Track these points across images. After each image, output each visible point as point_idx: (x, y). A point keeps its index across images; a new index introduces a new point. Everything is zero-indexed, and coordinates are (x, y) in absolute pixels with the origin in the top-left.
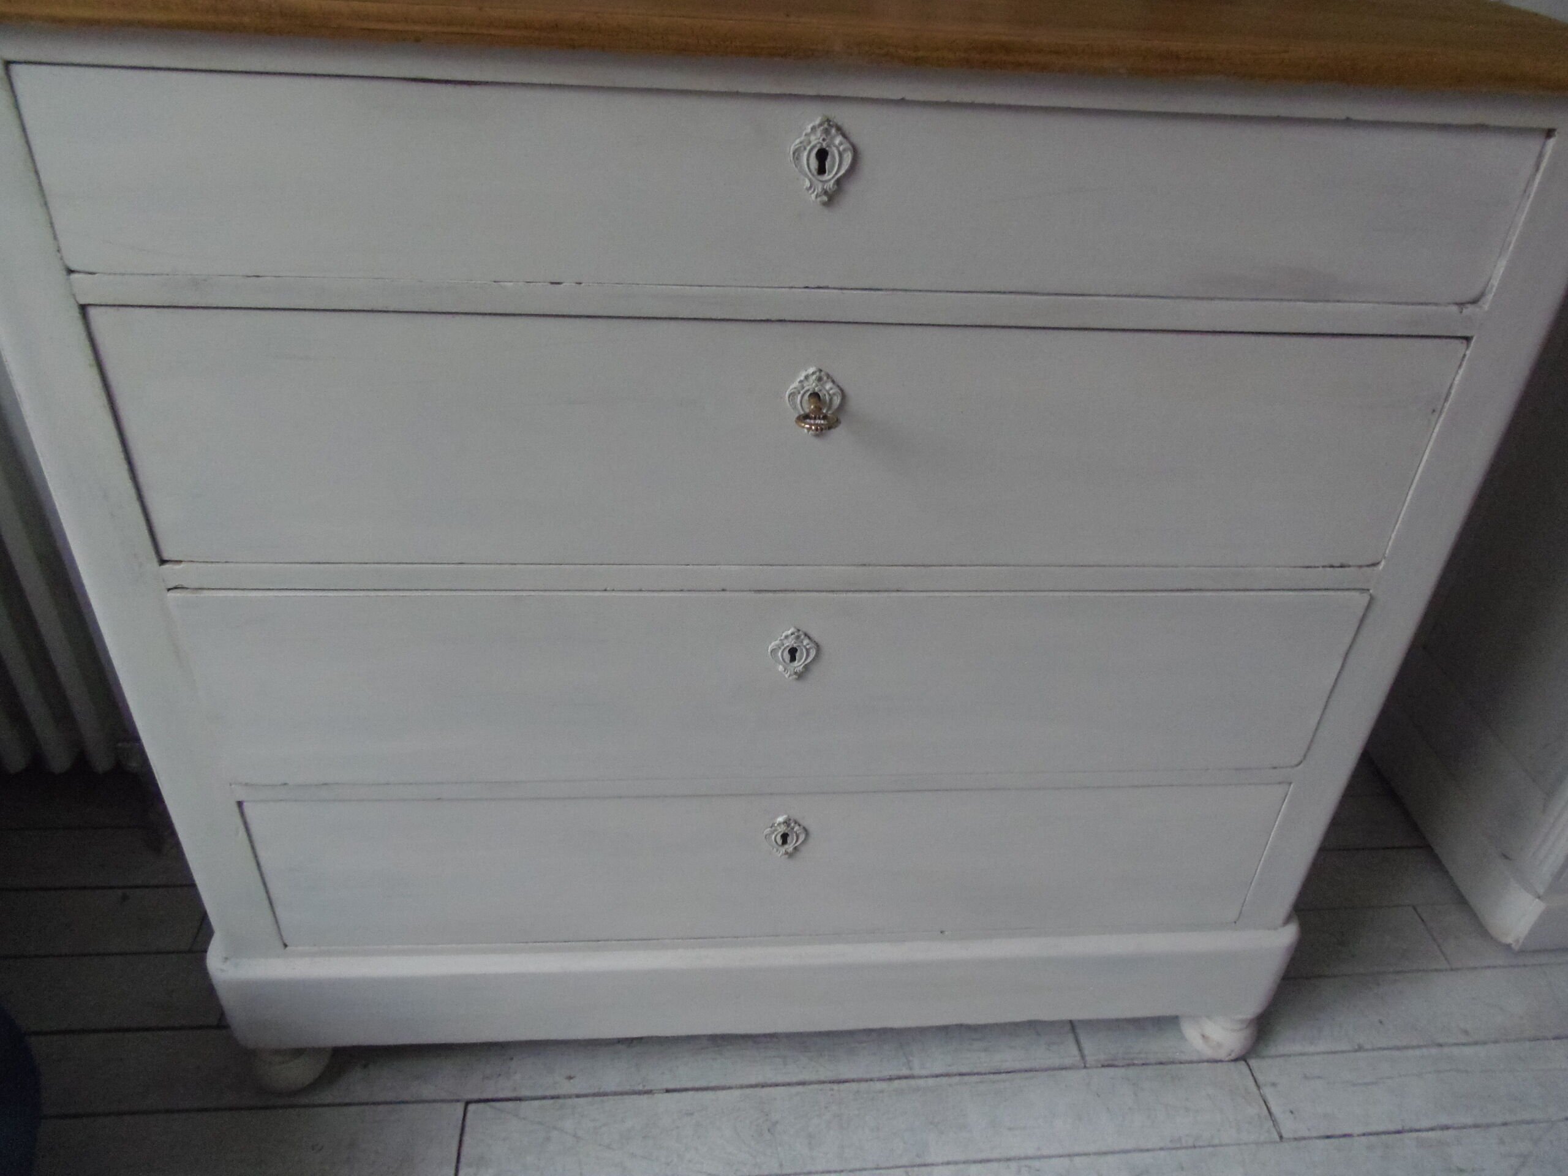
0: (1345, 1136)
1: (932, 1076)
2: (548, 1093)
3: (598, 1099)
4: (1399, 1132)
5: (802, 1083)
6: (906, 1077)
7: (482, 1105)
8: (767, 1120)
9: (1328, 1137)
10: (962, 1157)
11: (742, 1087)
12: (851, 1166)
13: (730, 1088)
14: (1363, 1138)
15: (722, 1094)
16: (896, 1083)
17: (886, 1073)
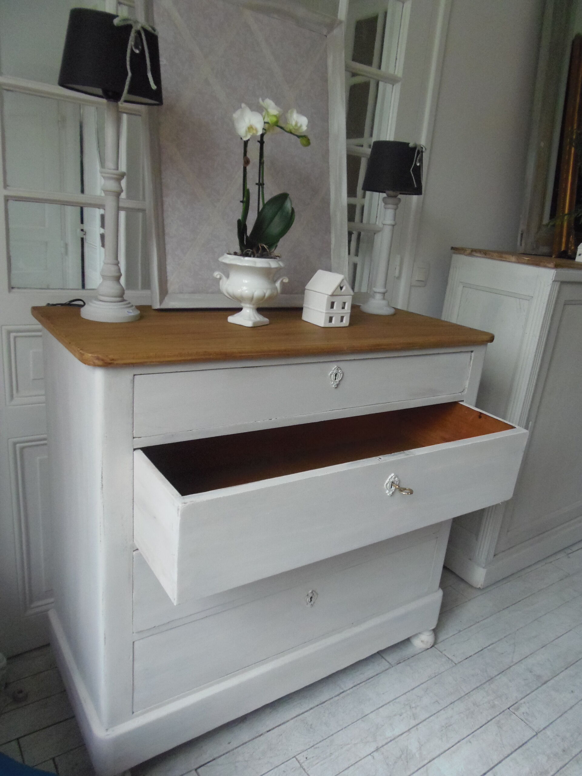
0: (470, 656)
1: (350, 689)
2: (225, 752)
3: (244, 745)
4: (482, 650)
5: (311, 709)
6: (343, 692)
7: (202, 768)
8: (308, 725)
9: (466, 659)
10: (375, 708)
11: (292, 719)
12: (344, 726)
13: (288, 721)
14: (475, 655)
15: (287, 724)
16: (341, 695)
17: (337, 693)
